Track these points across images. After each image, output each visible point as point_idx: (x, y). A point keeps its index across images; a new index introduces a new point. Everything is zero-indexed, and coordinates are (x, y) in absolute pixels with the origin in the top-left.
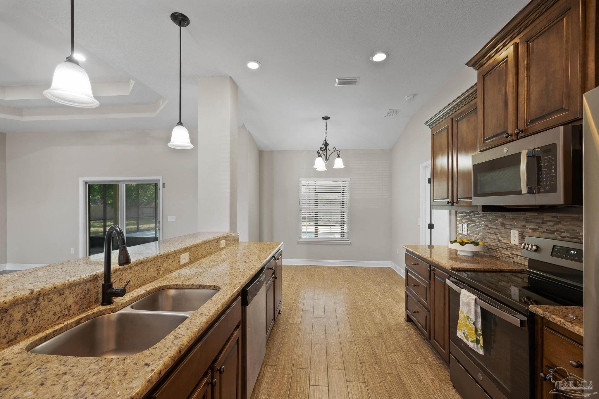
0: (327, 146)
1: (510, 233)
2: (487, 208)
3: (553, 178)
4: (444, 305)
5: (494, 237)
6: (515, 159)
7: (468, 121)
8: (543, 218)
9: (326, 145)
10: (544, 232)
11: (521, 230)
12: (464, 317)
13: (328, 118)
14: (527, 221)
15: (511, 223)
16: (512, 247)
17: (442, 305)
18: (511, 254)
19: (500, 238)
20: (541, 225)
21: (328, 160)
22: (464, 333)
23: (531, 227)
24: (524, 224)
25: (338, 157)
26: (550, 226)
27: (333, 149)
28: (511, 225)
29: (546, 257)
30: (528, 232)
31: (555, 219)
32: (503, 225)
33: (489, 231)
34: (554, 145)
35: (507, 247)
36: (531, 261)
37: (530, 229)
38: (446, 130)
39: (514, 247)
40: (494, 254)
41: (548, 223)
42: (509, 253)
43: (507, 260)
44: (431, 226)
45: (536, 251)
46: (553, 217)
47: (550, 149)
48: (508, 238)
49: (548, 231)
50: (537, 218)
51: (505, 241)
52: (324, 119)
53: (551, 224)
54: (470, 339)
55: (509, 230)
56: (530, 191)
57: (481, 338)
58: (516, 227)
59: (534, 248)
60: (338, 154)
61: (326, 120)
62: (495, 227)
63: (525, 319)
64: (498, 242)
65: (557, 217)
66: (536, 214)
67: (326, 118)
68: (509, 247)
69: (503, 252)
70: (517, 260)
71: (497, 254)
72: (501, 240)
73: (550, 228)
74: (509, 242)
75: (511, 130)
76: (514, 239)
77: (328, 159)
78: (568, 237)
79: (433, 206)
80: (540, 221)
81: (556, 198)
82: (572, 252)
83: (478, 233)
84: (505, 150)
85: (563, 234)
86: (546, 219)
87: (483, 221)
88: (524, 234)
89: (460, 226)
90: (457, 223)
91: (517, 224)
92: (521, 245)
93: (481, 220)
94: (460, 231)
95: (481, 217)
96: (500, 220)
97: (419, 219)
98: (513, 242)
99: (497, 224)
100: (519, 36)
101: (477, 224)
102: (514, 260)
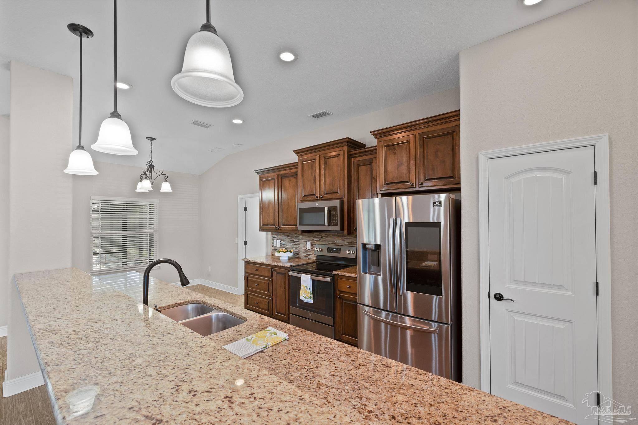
0: (153, 169)
1: (306, 243)
2: (304, 232)
3: (336, 220)
4: (285, 288)
5: (298, 247)
6: (322, 210)
7: (290, 180)
8: (321, 235)
9: (151, 167)
10: (322, 242)
11: (311, 241)
12: (304, 288)
13: (154, 139)
14: (315, 237)
15: (306, 238)
17: (282, 289)
19: (301, 247)
20: (320, 239)
21: (154, 183)
22: (304, 296)
23: (316, 240)
24: (312, 238)
25: (165, 181)
27: (160, 172)
29: (325, 253)
30: (315, 242)
31: (326, 236)
32: (302, 239)
33: (294, 243)
34: (337, 207)
36: (318, 256)
37: (316, 241)
38: (273, 181)
39: (308, 251)
40: (298, 256)
41: (324, 238)
42: (306, 254)
43: (305, 258)
44: (246, 243)
45: (321, 251)
46: (325, 234)
47: (335, 208)
48: (305, 246)
49: (324, 241)
51: (304, 248)
52: (148, 139)
53: (325, 238)
54: (307, 297)
55: (305, 242)
56: (329, 225)
57: (312, 295)
58: (309, 240)
59: (320, 250)
60: (166, 178)
61: (151, 140)
62: (298, 241)
63: (332, 278)
64: (300, 249)
65: (326, 234)
66: (318, 233)
67: (152, 139)
68: (306, 251)
69: (302, 254)
70: (310, 257)
71: (300, 256)
73: (324, 240)
75: (318, 195)
76: (309, 246)
77: (153, 181)
78: (331, 243)
79: (261, 229)
80: (320, 237)
81: (337, 228)
82: (334, 249)
83: (287, 245)
84: (317, 204)
85: (329, 242)
86: (322, 236)
87: (290, 237)
88: (313, 244)
89: (275, 241)
90: (273, 240)
91: (310, 238)
92: (312, 250)
93: (289, 237)
94: (275, 245)
95: (288, 236)
96: (301, 237)
97: (236, 238)
98: (308, 248)
99: (299, 239)
100: (320, 153)
101: (287, 240)
102: (309, 258)
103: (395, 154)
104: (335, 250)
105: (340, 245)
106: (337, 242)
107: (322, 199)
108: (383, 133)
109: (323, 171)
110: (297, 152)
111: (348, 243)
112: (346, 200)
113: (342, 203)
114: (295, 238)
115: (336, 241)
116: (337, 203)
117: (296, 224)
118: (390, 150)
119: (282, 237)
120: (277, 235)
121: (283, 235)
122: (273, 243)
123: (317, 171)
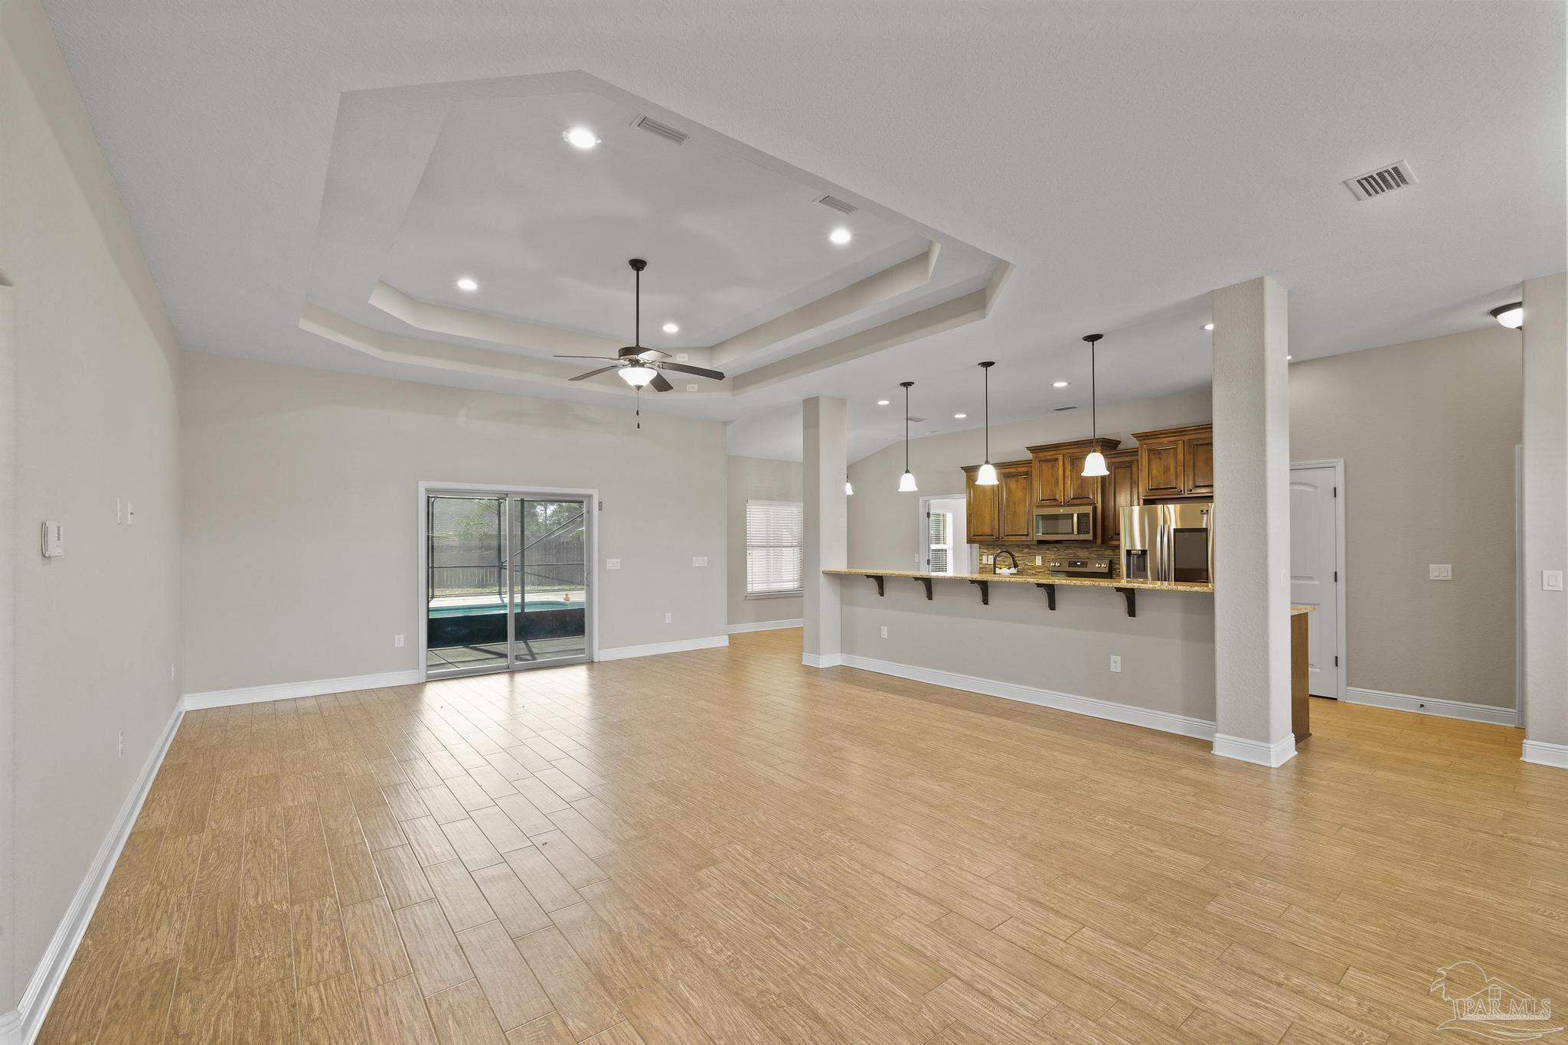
1: (1035, 558)
3: (1088, 528)
6: (1069, 516)
7: (1017, 481)
8: (1058, 548)
11: (1043, 555)
14: (1048, 549)
15: (1035, 552)
18: (1035, 572)
20: (1056, 552)
23: (1050, 553)
24: (1045, 551)
26: (1062, 551)
29: (1066, 568)
31: (1065, 548)
32: (1028, 553)
34: (1089, 514)
36: (1053, 573)
39: (1039, 567)
45: (1060, 565)
46: (1063, 546)
47: (1087, 515)
49: (1060, 555)
50: (1054, 548)
51: (1030, 564)
55: (1033, 557)
56: (1078, 533)
58: (1039, 554)
59: (1058, 564)
62: (1022, 555)
64: (1024, 565)
65: (1065, 546)
66: (1053, 545)
68: (1034, 568)
69: (1029, 572)
72: (1027, 564)
74: (1034, 564)
75: (1061, 500)
76: (1038, 561)
78: (1072, 557)
79: (970, 541)
81: (1089, 537)
82: (1078, 563)
83: (1005, 562)
84: (1061, 511)
85: (1070, 556)
87: (1009, 551)
88: (1046, 558)
89: (984, 558)
90: (981, 556)
91: (1040, 552)
92: (1043, 565)
93: (1007, 551)
94: (984, 561)
96: (1026, 550)
97: (916, 555)
98: (1038, 564)
99: (1023, 553)
100: (1065, 452)
101: (1004, 555)
103: (1160, 458)
104: (1080, 563)
105: (1085, 558)
106: (1081, 555)
107: (1068, 504)
108: (1147, 436)
109: (1068, 473)
110: (1032, 449)
111: (1096, 556)
112: (1099, 505)
113: (1095, 509)
115: (1079, 554)
116: (1089, 509)
117: (1026, 534)
118: (1154, 454)
120: (987, 549)
121: (1000, 549)
122: (981, 560)
123: (1061, 472)
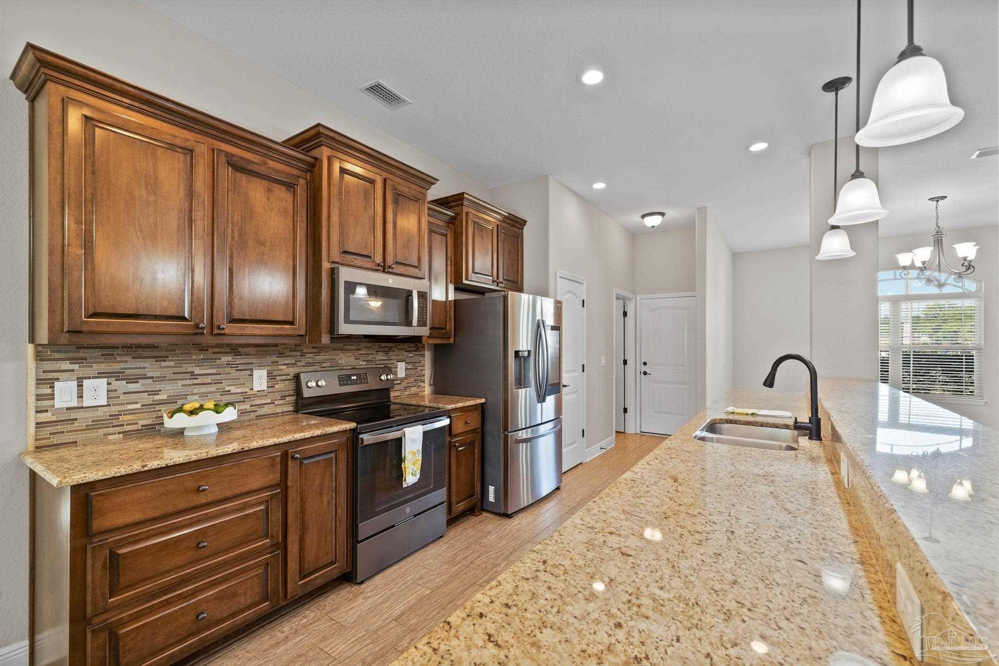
1: (251, 375)
3: (425, 317)
8: (302, 350)
10: (303, 366)
11: (269, 368)
14: (281, 355)
15: (250, 361)
16: (255, 396)
18: (251, 406)
19: (227, 388)
23: (287, 362)
24: (274, 359)
26: (311, 358)
28: (252, 363)
29: (335, 389)
30: (282, 370)
31: (316, 350)
33: (196, 381)
35: (244, 398)
37: (284, 365)
39: (261, 394)
45: (324, 386)
46: (313, 348)
48: (245, 384)
50: (294, 351)
51: (239, 390)
55: (248, 372)
58: (261, 366)
59: (322, 383)
62: (214, 371)
64: (221, 395)
68: (248, 397)
70: (266, 410)
72: (230, 391)
73: (311, 360)
74: (247, 390)
76: (260, 380)
78: (328, 367)
80: (299, 353)
82: (353, 378)
83: (156, 392)
84: (390, 281)
85: (324, 365)
86: (305, 351)
87: (172, 364)
88: (275, 373)
89: (64, 386)
90: (47, 381)
91: (263, 361)
92: (270, 390)
93: (163, 364)
94: (64, 402)
95: (164, 358)
96: (226, 359)
98: (256, 387)
99: (218, 367)
100: (386, 175)
101: (149, 374)
102: (257, 414)
104: (355, 378)
105: (350, 367)
106: (343, 362)
111: (365, 363)
114: (200, 363)
115: (340, 362)
116: (425, 286)
117: (290, 319)
119: (116, 367)
120: (73, 360)
121: (129, 358)
122: (47, 396)
